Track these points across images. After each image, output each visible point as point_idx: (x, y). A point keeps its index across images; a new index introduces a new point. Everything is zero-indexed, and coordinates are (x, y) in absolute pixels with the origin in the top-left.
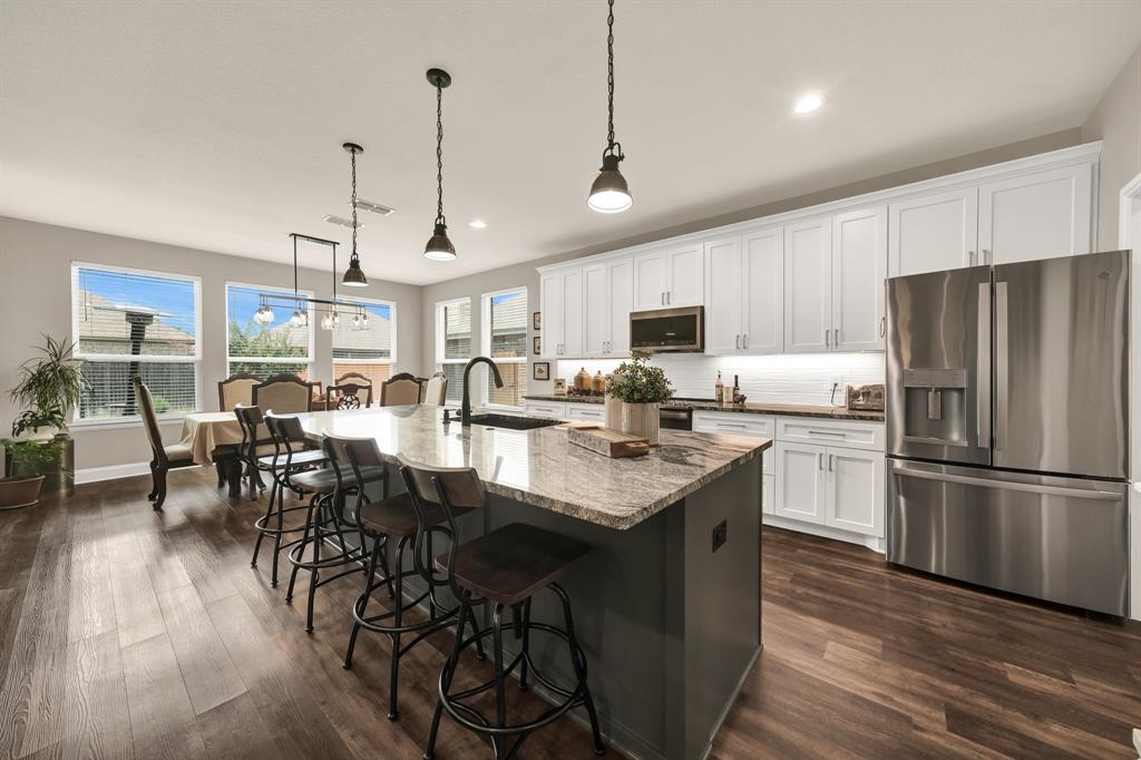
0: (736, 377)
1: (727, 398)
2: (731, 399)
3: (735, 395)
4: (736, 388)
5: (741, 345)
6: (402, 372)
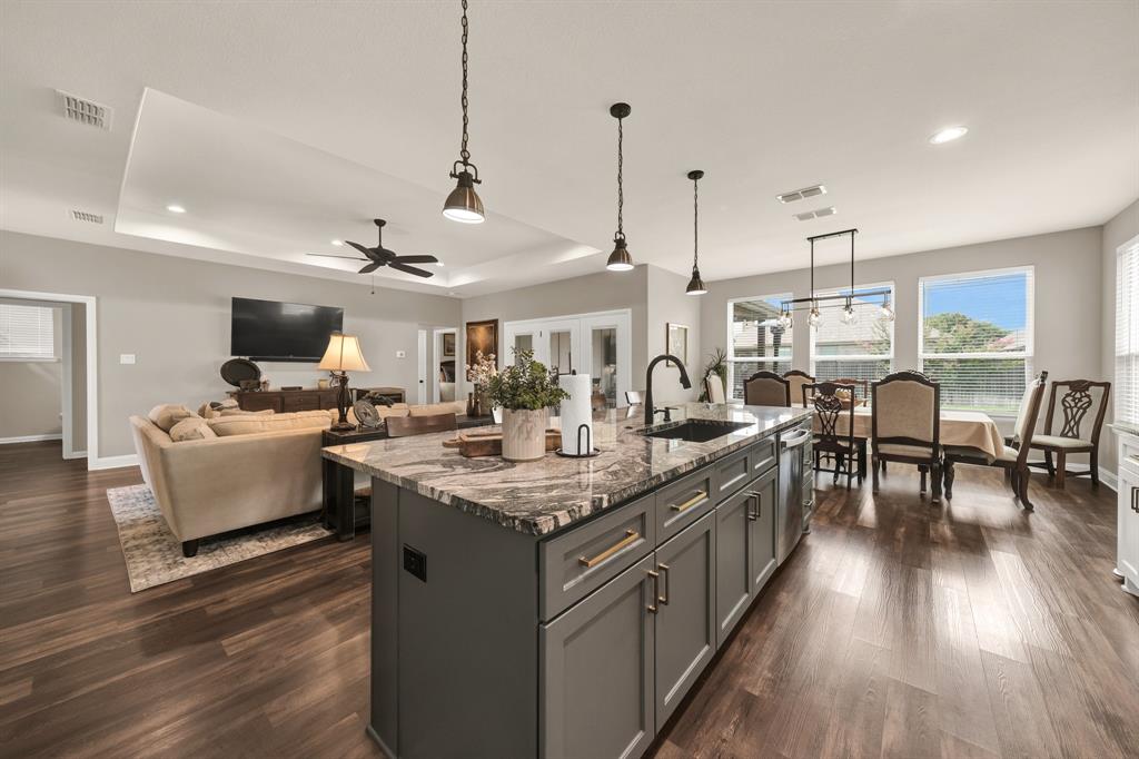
6: (903, 370)
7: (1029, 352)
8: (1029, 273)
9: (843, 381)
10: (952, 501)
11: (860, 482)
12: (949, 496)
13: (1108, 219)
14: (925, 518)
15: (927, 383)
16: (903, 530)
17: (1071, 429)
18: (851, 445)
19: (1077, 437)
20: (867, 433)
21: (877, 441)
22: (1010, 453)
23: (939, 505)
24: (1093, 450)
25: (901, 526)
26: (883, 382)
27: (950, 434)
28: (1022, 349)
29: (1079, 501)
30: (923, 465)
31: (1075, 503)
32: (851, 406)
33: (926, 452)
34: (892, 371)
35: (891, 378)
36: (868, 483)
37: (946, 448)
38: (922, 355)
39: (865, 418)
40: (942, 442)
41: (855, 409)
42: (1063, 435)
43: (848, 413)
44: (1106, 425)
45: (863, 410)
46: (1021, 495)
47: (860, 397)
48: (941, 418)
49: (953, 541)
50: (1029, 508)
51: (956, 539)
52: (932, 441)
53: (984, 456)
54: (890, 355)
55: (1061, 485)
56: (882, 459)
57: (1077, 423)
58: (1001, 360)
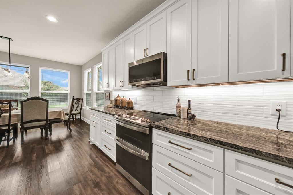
0: (189, 101)
1: (183, 114)
2: (186, 116)
3: (188, 114)
4: (189, 108)
5: (190, 77)
6: (34, 96)
7: (69, 92)
8: (69, 72)
9: (6, 101)
10: (52, 136)
11: (14, 141)
12: (50, 135)
13: (84, 64)
14: (44, 146)
15: (44, 100)
16: (35, 155)
17: (77, 109)
18: (9, 128)
19: (78, 111)
20: (18, 121)
21: (23, 123)
22: (67, 118)
23: (48, 139)
24: (80, 113)
25: (35, 153)
26: (26, 101)
27: (51, 115)
28: (67, 91)
29: (79, 125)
30: (41, 127)
31: (79, 126)
32: (9, 111)
33: (43, 123)
34: (29, 96)
35: (29, 99)
36: (18, 141)
37: (50, 120)
38: (41, 91)
39: (17, 115)
40: (49, 118)
41: (12, 112)
42: (76, 111)
43: (7, 114)
44: (82, 107)
45: (16, 112)
46: (69, 128)
47: (14, 106)
48: (49, 111)
49: (54, 150)
50: (71, 130)
51: (54, 149)
52: (46, 119)
53: (61, 120)
54: (28, 91)
55: (75, 122)
56: (24, 130)
57: (78, 108)
58: (62, 93)
